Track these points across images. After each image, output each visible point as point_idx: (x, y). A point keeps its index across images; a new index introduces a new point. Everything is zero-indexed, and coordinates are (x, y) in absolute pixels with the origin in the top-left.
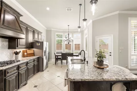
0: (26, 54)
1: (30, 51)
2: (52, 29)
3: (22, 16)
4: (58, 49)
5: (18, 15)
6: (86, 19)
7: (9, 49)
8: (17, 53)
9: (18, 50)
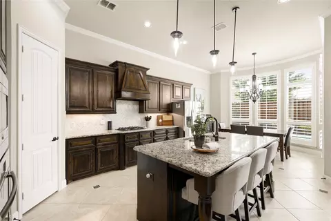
0: (160, 121)
1: (167, 117)
2: (222, 71)
3: (148, 69)
4: (236, 114)
5: (144, 70)
6: (218, 51)
7: (139, 113)
8: (148, 119)
9: (149, 115)
